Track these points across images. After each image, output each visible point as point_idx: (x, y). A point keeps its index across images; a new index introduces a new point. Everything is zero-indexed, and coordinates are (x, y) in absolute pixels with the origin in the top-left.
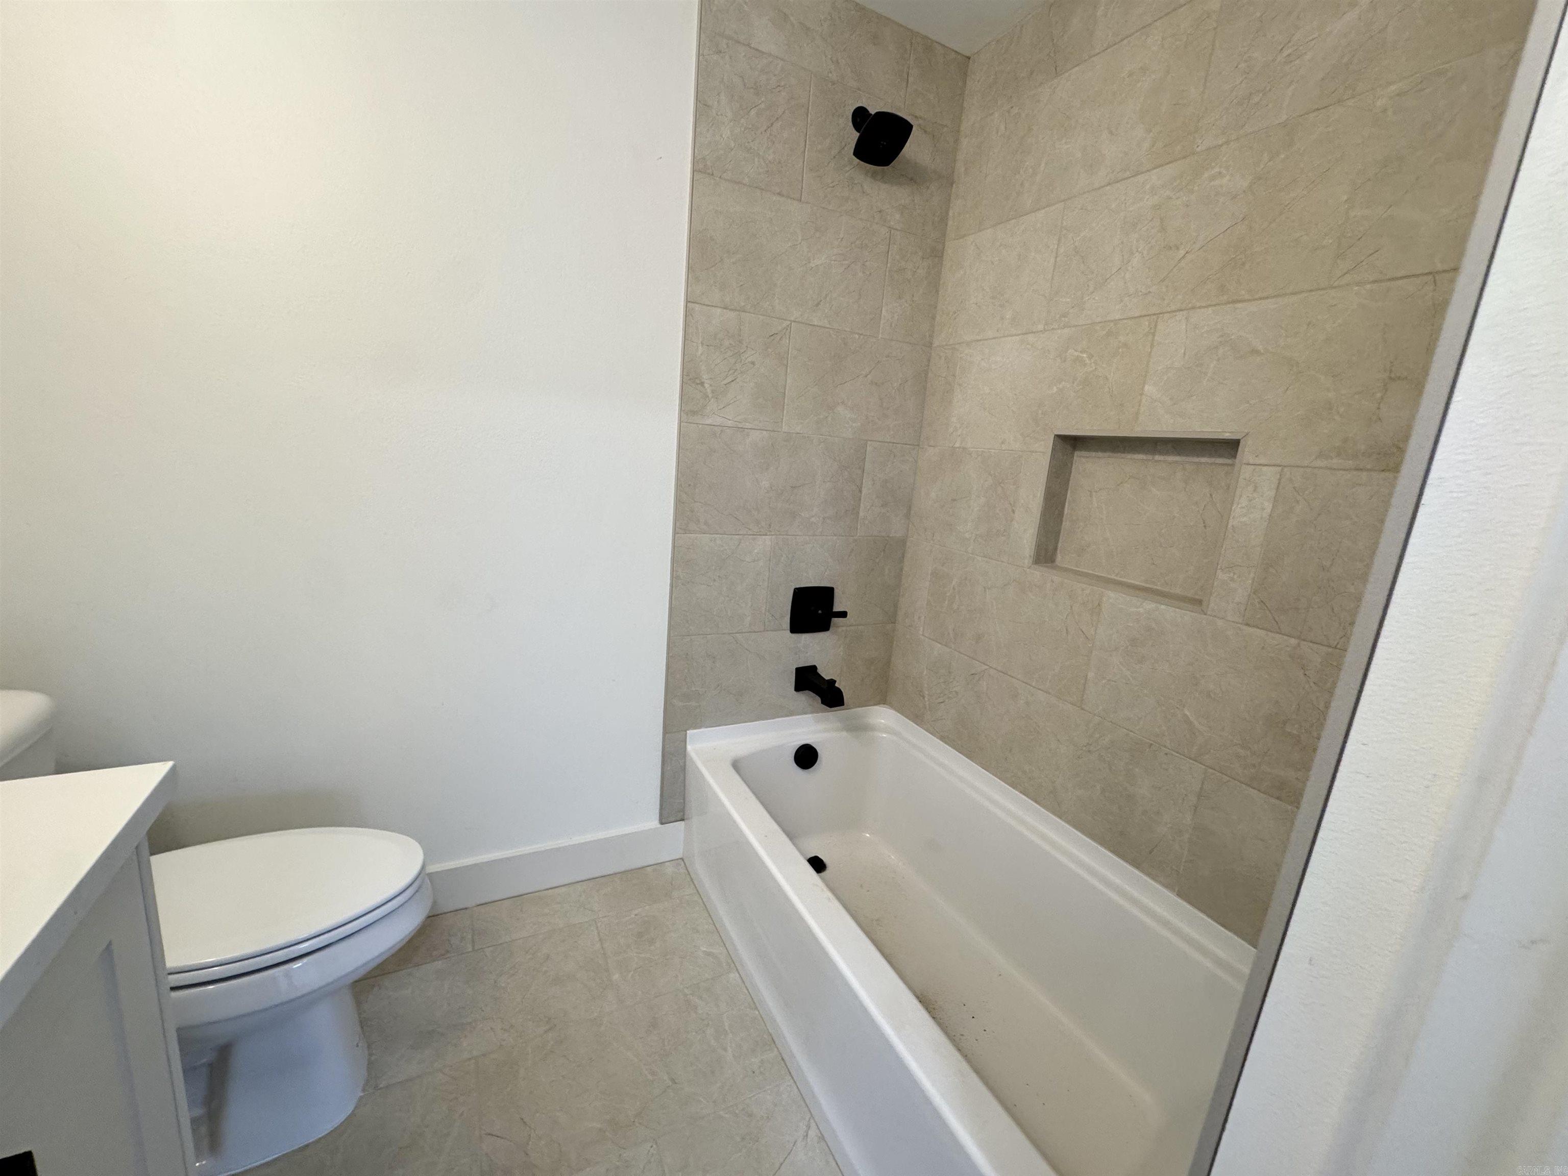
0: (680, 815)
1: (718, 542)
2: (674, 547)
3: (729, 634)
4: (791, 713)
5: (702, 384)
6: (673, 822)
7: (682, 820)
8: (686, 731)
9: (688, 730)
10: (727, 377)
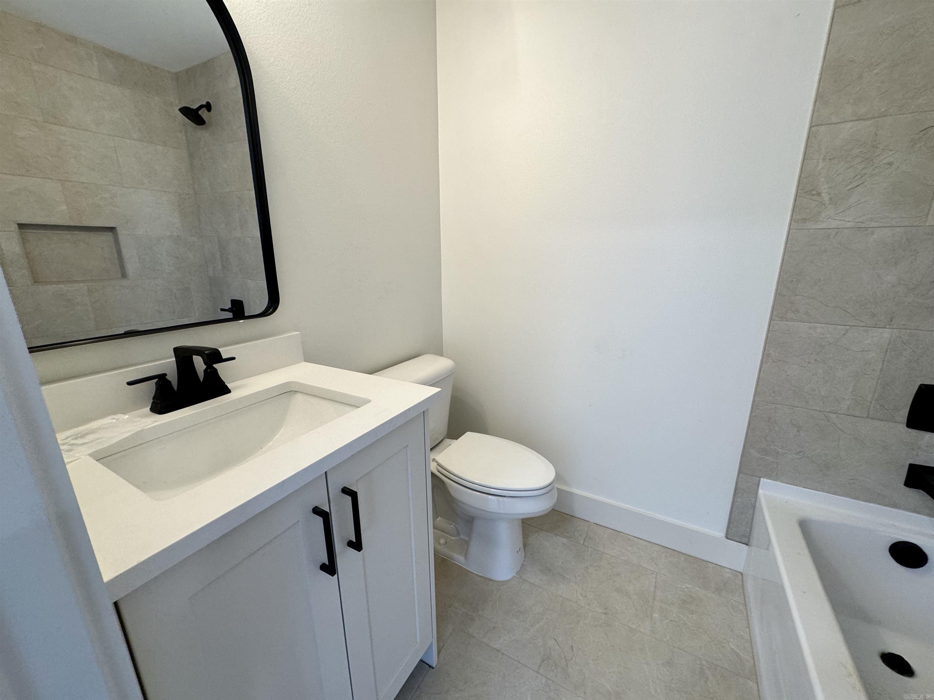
0: (745, 540)
1: (819, 330)
2: (768, 330)
3: (820, 411)
4: (895, 506)
5: (819, 194)
6: (738, 542)
7: (747, 545)
8: (760, 477)
9: (763, 478)
10: (851, 183)
